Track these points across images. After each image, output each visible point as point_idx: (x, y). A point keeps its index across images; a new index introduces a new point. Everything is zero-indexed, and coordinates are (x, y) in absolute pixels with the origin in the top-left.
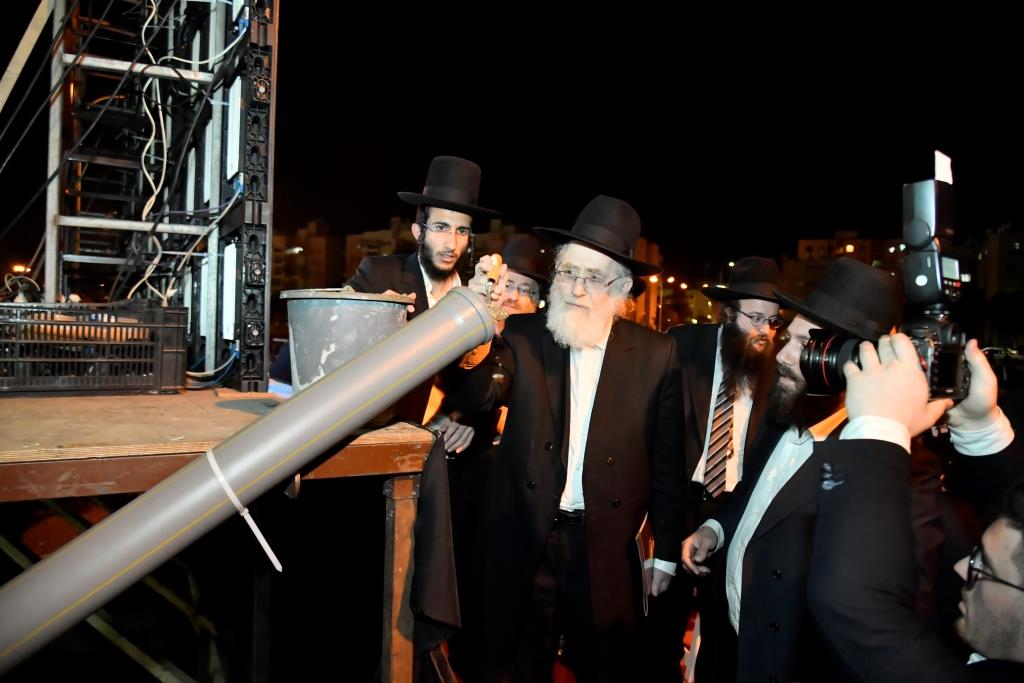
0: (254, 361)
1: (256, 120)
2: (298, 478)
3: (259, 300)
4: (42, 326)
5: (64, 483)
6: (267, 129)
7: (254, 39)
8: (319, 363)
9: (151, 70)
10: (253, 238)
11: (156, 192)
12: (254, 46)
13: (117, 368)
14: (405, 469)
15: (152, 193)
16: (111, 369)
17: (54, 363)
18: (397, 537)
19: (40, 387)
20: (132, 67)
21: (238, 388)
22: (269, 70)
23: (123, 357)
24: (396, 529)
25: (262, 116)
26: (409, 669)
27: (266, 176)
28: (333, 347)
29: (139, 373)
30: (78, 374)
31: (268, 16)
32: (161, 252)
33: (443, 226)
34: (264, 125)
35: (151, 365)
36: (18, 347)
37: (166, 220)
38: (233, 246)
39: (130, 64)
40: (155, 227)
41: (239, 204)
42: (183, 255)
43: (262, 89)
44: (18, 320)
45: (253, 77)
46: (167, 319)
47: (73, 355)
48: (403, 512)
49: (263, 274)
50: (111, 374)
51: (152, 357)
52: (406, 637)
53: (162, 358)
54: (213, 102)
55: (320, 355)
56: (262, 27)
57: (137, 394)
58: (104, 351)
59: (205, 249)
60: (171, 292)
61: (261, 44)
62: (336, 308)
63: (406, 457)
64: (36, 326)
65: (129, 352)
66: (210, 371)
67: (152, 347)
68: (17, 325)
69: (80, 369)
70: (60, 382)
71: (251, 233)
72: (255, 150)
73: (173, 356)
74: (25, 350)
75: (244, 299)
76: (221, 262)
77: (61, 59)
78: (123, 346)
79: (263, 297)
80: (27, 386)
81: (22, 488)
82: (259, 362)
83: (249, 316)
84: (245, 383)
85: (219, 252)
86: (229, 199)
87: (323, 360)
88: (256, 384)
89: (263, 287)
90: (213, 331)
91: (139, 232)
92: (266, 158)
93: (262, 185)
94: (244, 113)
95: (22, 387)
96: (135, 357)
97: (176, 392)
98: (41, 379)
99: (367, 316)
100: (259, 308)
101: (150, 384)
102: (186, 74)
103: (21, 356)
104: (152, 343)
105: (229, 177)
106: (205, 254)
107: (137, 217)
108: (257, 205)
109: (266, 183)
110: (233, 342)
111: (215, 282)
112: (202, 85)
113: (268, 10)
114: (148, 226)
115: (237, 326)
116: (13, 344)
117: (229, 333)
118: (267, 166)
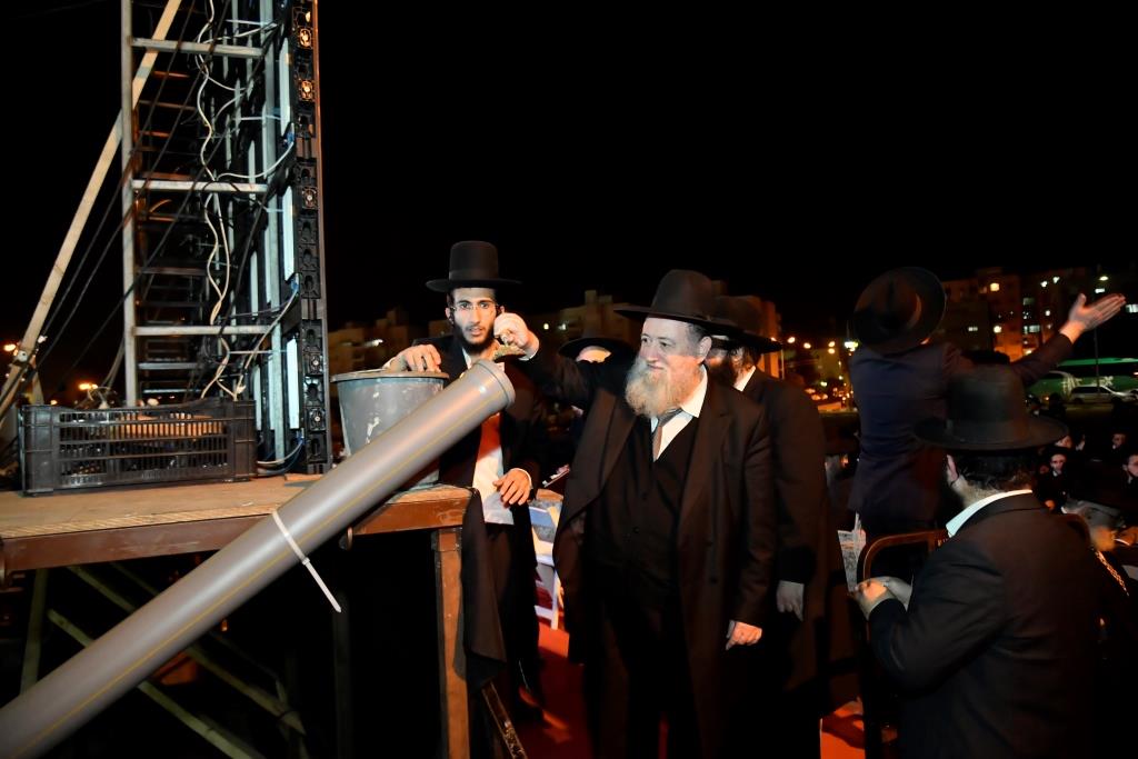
0: (319, 446)
1: (307, 225)
2: (350, 532)
3: (319, 388)
4: (128, 427)
5: (158, 544)
6: (317, 232)
7: (300, 154)
8: (366, 435)
9: (211, 187)
10: (311, 332)
11: (222, 298)
12: (300, 160)
13: (195, 460)
14: (447, 523)
15: (218, 299)
16: (190, 461)
17: (140, 458)
18: (445, 585)
19: (129, 481)
20: (194, 186)
21: (305, 472)
22: (315, 179)
23: (200, 450)
24: (443, 578)
25: (312, 221)
26: (465, 707)
27: (318, 275)
28: (377, 421)
29: (215, 464)
30: (161, 467)
31: (311, 130)
32: (229, 352)
33: (466, 304)
34: (314, 229)
35: (225, 455)
36: (108, 447)
37: (234, 322)
38: (294, 341)
39: (191, 183)
40: (222, 330)
41: (296, 302)
42: (250, 355)
43: (310, 198)
44: (107, 422)
45: (302, 187)
46: (238, 412)
47: (156, 450)
48: (450, 565)
49: (321, 364)
50: (189, 465)
51: (225, 448)
52: (461, 676)
53: (235, 449)
54: (268, 210)
55: (366, 428)
56: (306, 142)
57: (214, 483)
58: (183, 445)
59: (270, 347)
60: (240, 389)
61: (307, 157)
62: (377, 386)
63: (447, 513)
64: (123, 427)
65: (205, 445)
66: (280, 459)
67: (225, 440)
68: (107, 426)
69: (162, 463)
70: (147, 475)
71: (308, 328)
72: (308, 252)
73: (244, 446)
74: (115, 448)
75: (306, 388)
76: (284, 357)
77: (130, 186)
78: (199, 440)
79: (323, 386)
80: (119, 481)
81: (125, 549)
82: (322, 446)
83: (311, 403)
84: (310, 466)
85: (282, 348)
86: (288, 298)
87: (369, 433)
88: (321, 466)
89: (322, 375)
90: (281, 423)
91: (208, 336)
92: (318, 258)
93: (315, 283)
94: (296, 220)
95: (114, 482)
96: (210, 449)
97: (248, 479)
98: (130, 473)
99: (405, 392)
100: (320, 396)
101: (226, 473)
102: (243, 188)
103: (112, 454)
104: (226, 436)
105: (287, 278)
106: (269, 352)
107: (206, 323)
108: (311, 303)
109: (319, 281)
110: (299, 430)
111: (280, 377)
112: (259, 196)
113: (311, 126)
114: (216, 330)
115: (301, 415)
116: (104, 444)
117: (294, 423)
118: (318, 265)
